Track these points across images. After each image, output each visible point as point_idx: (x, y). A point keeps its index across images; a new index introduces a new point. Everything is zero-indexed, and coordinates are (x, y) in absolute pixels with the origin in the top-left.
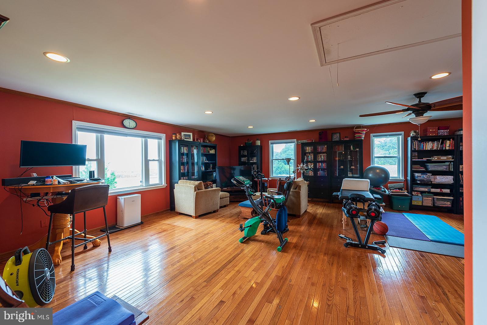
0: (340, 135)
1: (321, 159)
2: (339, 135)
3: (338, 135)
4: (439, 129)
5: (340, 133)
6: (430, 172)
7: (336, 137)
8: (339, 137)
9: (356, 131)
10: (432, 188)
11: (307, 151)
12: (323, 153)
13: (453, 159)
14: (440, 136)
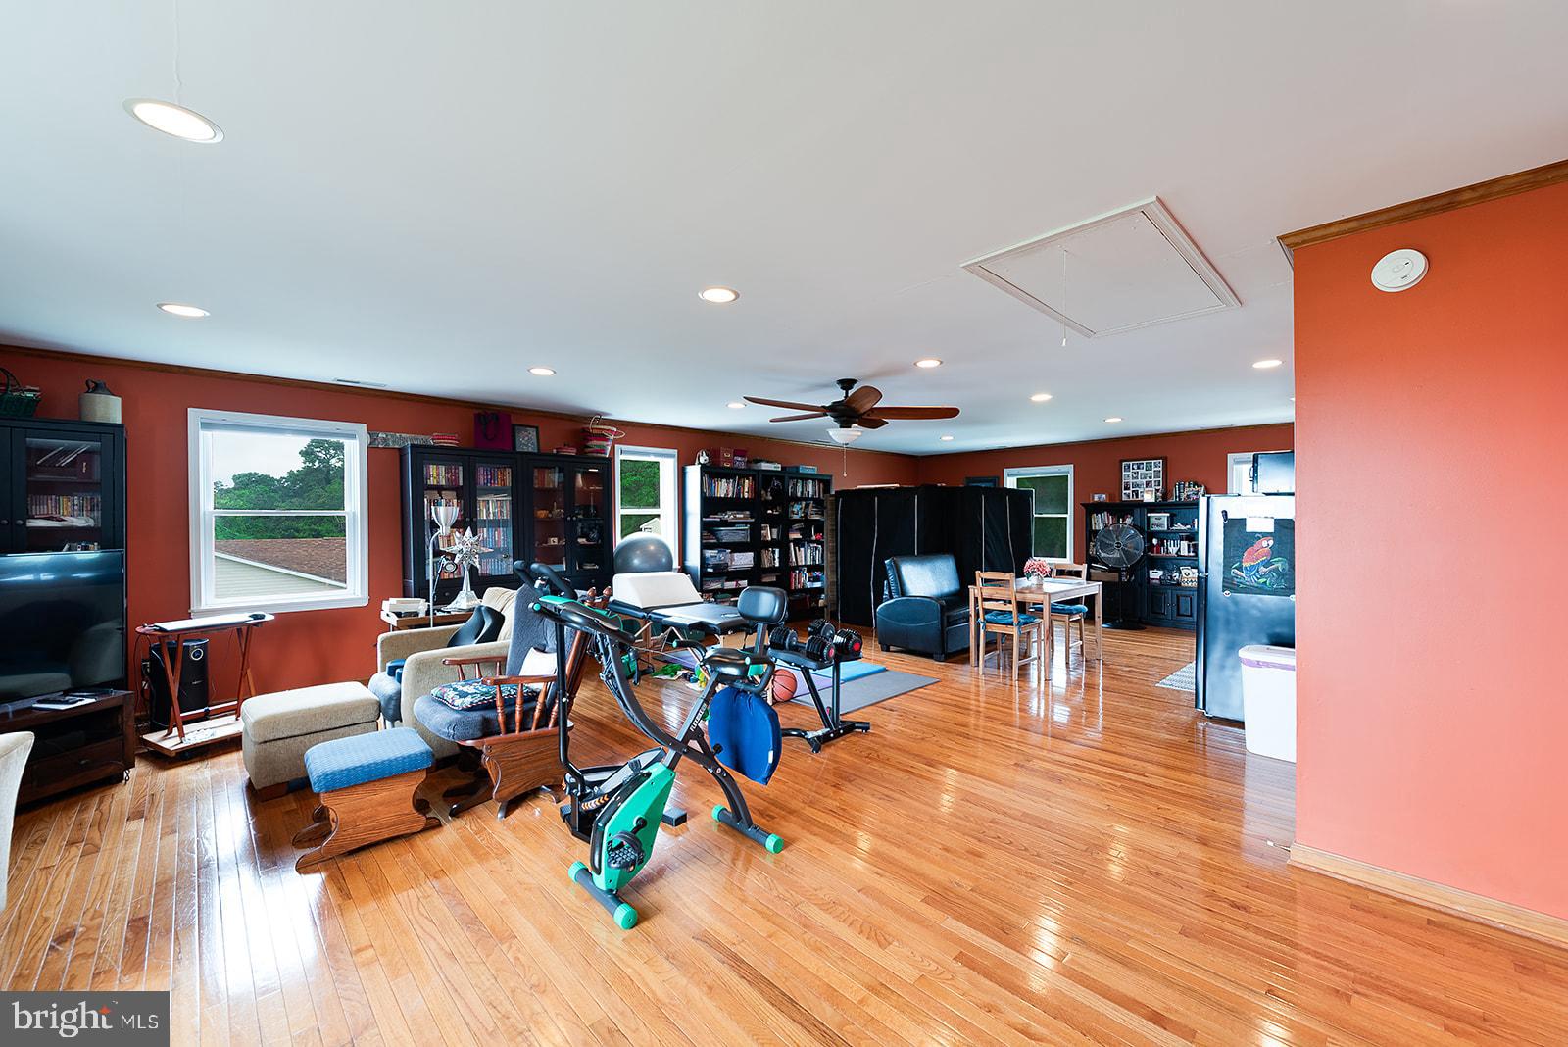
0: (537, 434)
1: (488, 514)
2: (535, 434)
3: (533, 433)
4: (735, 455)
5: (537, 428)
6: (726, 546)
7: (527, 441)
8: (535, 440)
9: (595, 432)
10: (727, 581)
11: (432, 482)
12: (496, 492)
13: (751, 517)
14: (736, 469)
